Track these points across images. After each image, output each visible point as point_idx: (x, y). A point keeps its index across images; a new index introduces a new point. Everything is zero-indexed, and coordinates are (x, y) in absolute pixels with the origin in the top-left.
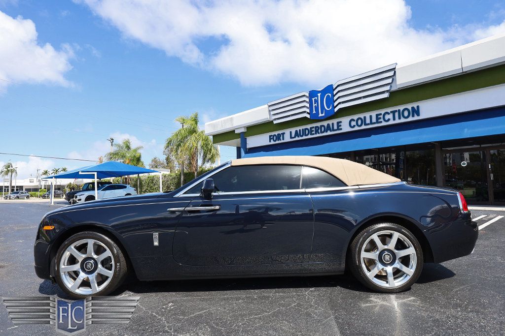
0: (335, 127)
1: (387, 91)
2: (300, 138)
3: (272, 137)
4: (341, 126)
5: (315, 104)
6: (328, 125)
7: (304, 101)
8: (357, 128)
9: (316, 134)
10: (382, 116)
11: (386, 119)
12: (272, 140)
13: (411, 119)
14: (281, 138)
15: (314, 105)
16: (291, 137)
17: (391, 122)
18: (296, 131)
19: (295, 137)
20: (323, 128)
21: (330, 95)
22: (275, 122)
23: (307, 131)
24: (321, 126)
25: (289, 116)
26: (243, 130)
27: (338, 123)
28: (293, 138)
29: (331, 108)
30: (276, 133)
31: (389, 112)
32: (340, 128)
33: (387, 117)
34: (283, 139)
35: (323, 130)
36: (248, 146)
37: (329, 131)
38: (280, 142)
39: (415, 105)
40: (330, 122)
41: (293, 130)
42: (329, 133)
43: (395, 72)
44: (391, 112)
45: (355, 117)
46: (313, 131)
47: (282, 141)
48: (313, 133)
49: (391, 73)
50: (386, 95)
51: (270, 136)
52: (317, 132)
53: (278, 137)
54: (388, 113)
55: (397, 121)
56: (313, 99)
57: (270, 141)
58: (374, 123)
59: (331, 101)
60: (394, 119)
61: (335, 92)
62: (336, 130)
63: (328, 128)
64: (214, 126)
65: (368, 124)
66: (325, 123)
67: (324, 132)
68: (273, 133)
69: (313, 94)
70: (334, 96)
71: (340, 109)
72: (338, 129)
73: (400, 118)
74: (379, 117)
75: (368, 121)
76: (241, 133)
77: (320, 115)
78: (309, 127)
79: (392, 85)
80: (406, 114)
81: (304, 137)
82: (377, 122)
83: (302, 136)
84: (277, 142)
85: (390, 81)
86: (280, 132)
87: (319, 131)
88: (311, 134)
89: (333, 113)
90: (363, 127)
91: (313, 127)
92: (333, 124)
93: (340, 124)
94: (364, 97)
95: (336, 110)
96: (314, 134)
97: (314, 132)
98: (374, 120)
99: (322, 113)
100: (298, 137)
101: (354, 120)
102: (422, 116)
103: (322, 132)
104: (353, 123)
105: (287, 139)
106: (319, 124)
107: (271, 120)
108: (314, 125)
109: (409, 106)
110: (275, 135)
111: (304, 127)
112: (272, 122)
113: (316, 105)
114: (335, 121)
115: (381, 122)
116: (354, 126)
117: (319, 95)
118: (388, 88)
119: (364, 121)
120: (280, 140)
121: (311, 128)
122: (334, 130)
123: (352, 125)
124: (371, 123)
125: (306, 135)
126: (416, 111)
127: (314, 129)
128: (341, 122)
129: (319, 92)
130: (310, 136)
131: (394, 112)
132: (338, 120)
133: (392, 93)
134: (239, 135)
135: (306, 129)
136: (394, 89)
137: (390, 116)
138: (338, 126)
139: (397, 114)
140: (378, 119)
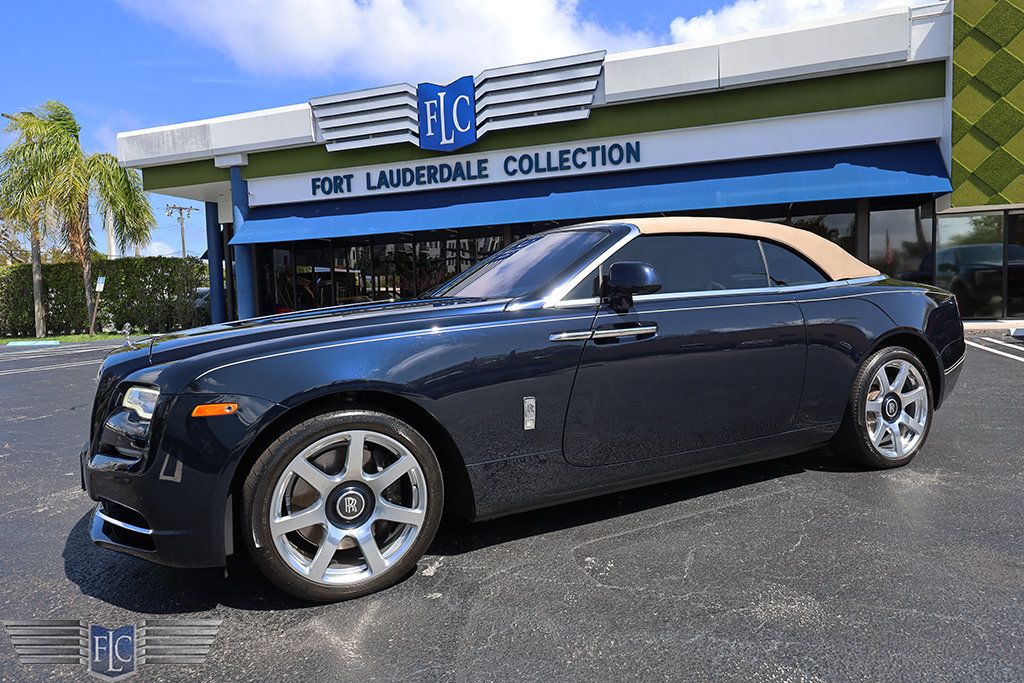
0: (474, 171)
1: (586, 106)
2: (393, 190)
3: (319, 183)
4: (485, 168)
5: (432, 114)
6: (458, 165)
7: (406, 106)
8: (519, 177)
9: (430, 182)
10: (570, 156)
11: (579, 162)
12: (319, 191)
13: (623, 166)
14: (344, 186)
15: (429, 118)
16: (369, 187)
17: (588, 170)
18: (382, 174)
19: (379, 187)
20: (446, 171)
21: (467, 98)
22: (330, 148)
23: (408, 176)
24: (442, 166)
25: (366, 137)
26: (239, 161)
27: (480, 162)
28: (374, 188)
29: (468, 128)
30: (331, 174)
31: (585, 149)
32: (484, 173)
33: (580, 158)
34: (349, 190)
35: (446, 175)
36: (252, 203)
37: (459, 179)
38: (339, 195)
39: (632, 140)
40: (463, 159)
41: (375, 171)
42: (460, 183)
43: (603, 68)
44: (589, 149)
45: (518, 153)
46: (423, 175)
47: (346, 195)
48: (422, 179)
49: (594, 71)
50: (584, 114)
51: (314, 181)
52: (432, 178)
53: (336, 184)
54: (584, 152)
55: (599, 169)
56: (428, 103)
57: (314, 193)
58: (556, 169)
59: (468, 113)
60: (594, 164)
61: (478, 95)
62: (475, 177)
63: (458, 172)
65: (543, 170)
66: (451, 161)
67: (447, 180)
68: (322, 175)
69: (426, 91)
70: (476, 102)
71: (489, 134)
72: (480, 176)
73: (604, 163)
74: (565, 156)
75: (543, 164)
76: (233, 167)
77: (444, 141)
78: (413, 165)
79: (596, 94)
80: (616, 155)
81: (402, 189)
82: (562, 168)
83: (397, 185)
84: (333, 196)
85: (591, 85)
86: (341, 173)
87: (438, 176)
88: (419, 183)
89: (474, 141)
90: (533, 175)
91: (423, 168)
92: (468, 163)
93: (483, 165)
94: (541, 113)
95: (480, 133)
96: (424, 183)
97: (425, 179)
98: (555, 163)
99: (448, 138)
100: (388, 187)
101: (515, 160)
102: (644, 163)
103: (443, 180)
104: (513, 166)
105: (359, 189)
106: (437, 162)
107: (319, 141)
108: (427, 162)
109: (622, 141)
110: (326, 179)
111: (402, 166)
112: (322, 146)
113: (434, 117)
114: (474, 158)
115: (569, 168)
116: (515, 171)
117: (442, 95)
118: (587, 99)
119: (534, 164)
120: (342, 191)
121: (418, 169)
122: (471, 178)
123: (511, 170)
124: (550, 169)
125: (405, 184)
126: (634, 152)
127: (425, 172)
128: (486, 161)
129: (442, 89)
130: (414, 187)
131: (593, 150)
132: (481, 156)
133: (595, 111)
134: (228, 172)
135: (406, 170)
136: (599, 103)
137: (587, 158)
138: (481, 169)
139: (599, 154)
140: (562, 160)
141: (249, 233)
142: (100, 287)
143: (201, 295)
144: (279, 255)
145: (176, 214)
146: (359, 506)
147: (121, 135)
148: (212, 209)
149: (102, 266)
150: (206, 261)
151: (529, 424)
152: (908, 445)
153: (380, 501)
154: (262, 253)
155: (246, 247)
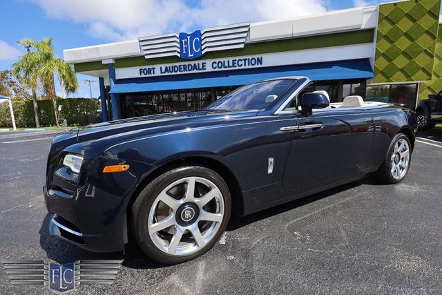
0: (201, 67)
1: (243, 43)
2: (170, 74)
3: (142, 71)
4: (205, 66)
5: (185, 45)
6: (195, 64)
7: (175, 41)
8: (217, 69)
9: (184, 71)
10: (236, 62)
12: (142, 74)
13: (256, 66)
14: (152, 72)
16: (161, 73)
17: (243, 67)
18: (166, 67)
19: (165, 72)
21: (198, 39)
22: (146, 57)
23: (176, 68)
24: (189, 65)
25: (160, 53)
26: (111, 61)
27: (203, 64)
28: (163, 73)
29: (199, 50)
30: (147, 67)
33: (240, 63)
34: (154, 73)
35: (190, 68)
36: (117, 78)
38: (150, 75)
39: (259, 56)
40: (196, 62)
41: (164, 66)
42: (195, 71)
43: (249, 28)
44: (243, 59)
45: (217, 60)
47: (153, 75)
49: (246, 29)
50: (242, 46)
51: (140, 70)
52: (185, 69)
53: (149, 71)
54: (241, 60)
55: (247, 67)
56: (183, 41)
57: (140, 74)
58: (231, 67)
59: (199, 45)
60: (245, 65)
61: (202, 37)
62: (201, 69)
63: (195, 67)
64: (75, 54)
65: (226, 67)
66: (192, 63)
67: (191, 70)
68: (143, 67)
70: (201, 40)
71: (207, 53)
72: (203, 69)
73: (249, 65)
74: (234, 62)
75: (226, 65)
76: (109, 64)
77: (190, 55)
78: (178, 64)
79: (247, 38)
80: (253, 62)
81: (174, 73)
82: (233, 66)
83: (172, 72)
84: (148, 76)
85: (245, 35)
86: (151, 67)
87: (187, 69)
88: (180, 71)
89: (200, 55)
90: (223, 69)
92: (199, 64)
94: (226, 45)
95: (203, 52)
96: (182, 71)
98: (231, 64)
99: (191, 54)
100: (168, 72)
101: (216, 63)
102: (264, 65)
103: (189, 70)
104: (215, 65)
105: (157, 73)
106: (187, 63)
107: (142, 54)
108: (183, 64)
109: (256, 57)
110: (145, 69)
111: (173, 64)
112: (144, 56)
114: (200, 62)
115: (236, 66)
116: (216, 67)
117: (189, 37)
118: (243, 40)
119: (223, 65)
121: (180, 66)
122: (199, 69)
123: (214, 67)
124: (229, 67)
125: (175, 72)
126: (260, 61)
127: (182, 67)
128: (205, 63)
129: (189, 35)
130: (178, 73)
131: (245, 60)
132: (204, 61)
133: (246, 45)
134: (107, 66)
135: (175, 66)
136: (247, 42)
137: (243, 63)
138: (203, 66)
139: (247, 61)
140: (233, 64)
141: (116, 89)
142: (60, 109)
143: (99, 113)
144: (128, 97)
145: (88, 83)
146: (192, 215)
147: (65, 51)
148: (102, 80)
149: (60, 101)
150: (100, 100)
151: (270, 171)
152: (403, 173)
153: (202, 211)
154: (121, 96)
155: (115, 94)
